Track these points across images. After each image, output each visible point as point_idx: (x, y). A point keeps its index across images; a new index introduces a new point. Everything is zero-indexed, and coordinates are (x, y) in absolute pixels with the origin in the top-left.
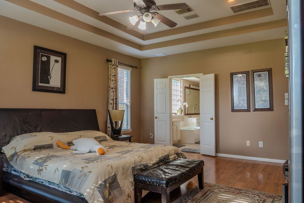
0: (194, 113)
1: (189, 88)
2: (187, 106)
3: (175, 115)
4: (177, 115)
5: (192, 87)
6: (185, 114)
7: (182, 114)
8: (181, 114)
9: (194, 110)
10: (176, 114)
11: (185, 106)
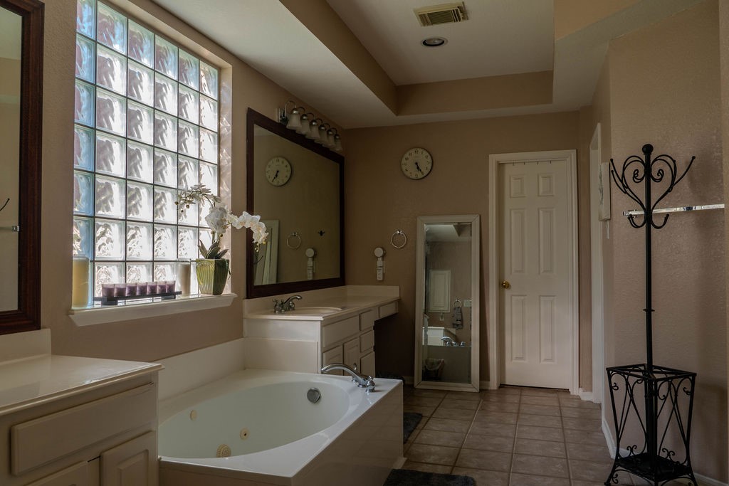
0: (310, 278)
1: (281, 129)
2: (260, 236)
3: (158, 300)
4: (182, 304)
5: (294, 122)
6: (253, 291)
7: (227, 290)
8: (218, 290)
9: (310, 263)
10: (168, 292)
11: (249, 232)
